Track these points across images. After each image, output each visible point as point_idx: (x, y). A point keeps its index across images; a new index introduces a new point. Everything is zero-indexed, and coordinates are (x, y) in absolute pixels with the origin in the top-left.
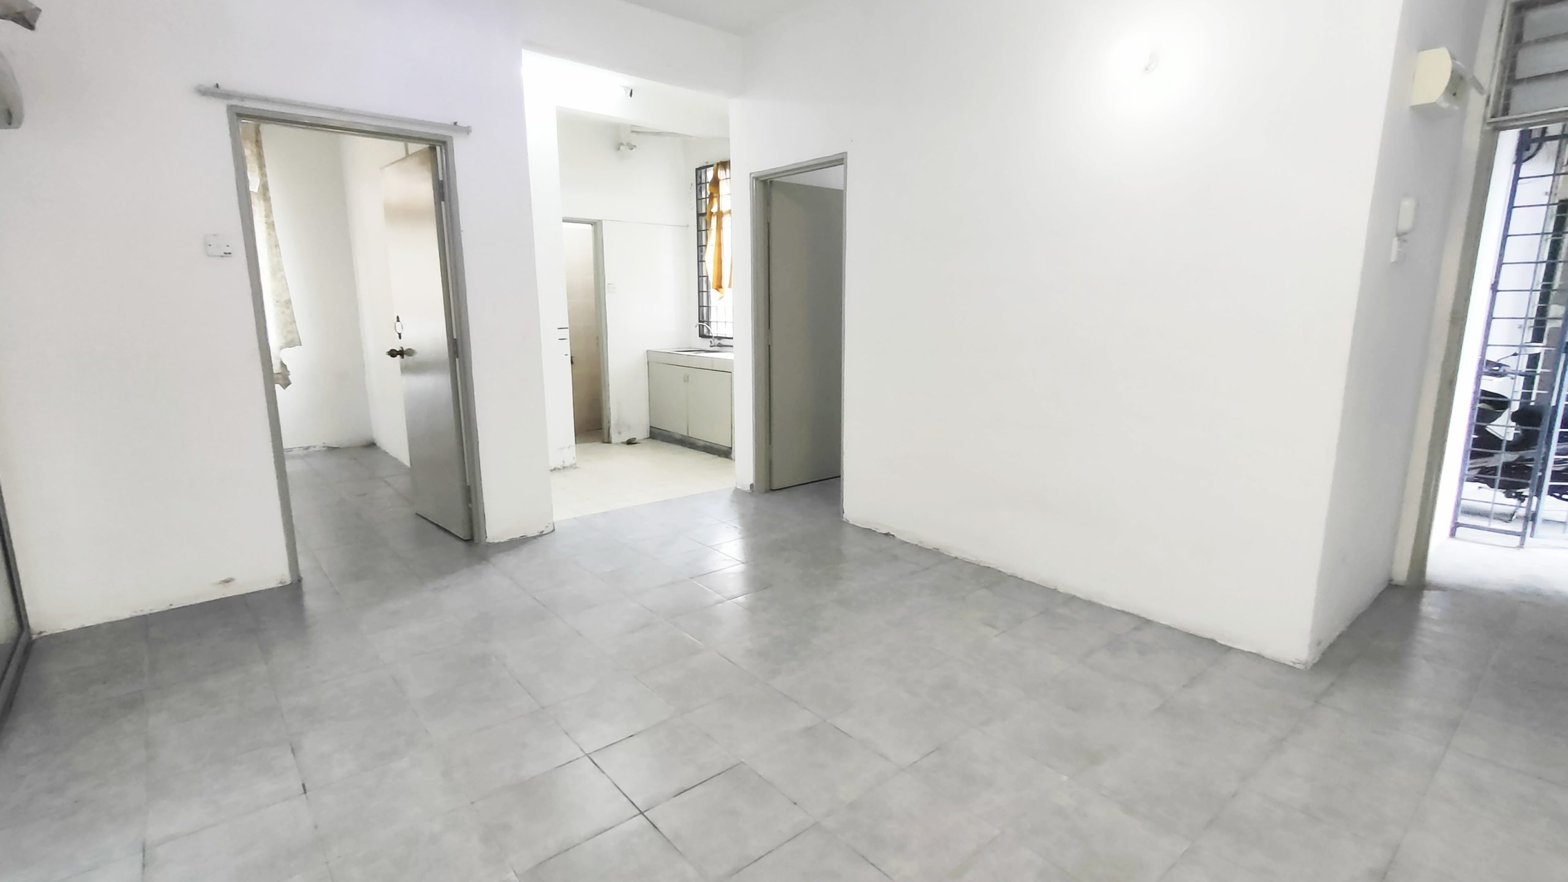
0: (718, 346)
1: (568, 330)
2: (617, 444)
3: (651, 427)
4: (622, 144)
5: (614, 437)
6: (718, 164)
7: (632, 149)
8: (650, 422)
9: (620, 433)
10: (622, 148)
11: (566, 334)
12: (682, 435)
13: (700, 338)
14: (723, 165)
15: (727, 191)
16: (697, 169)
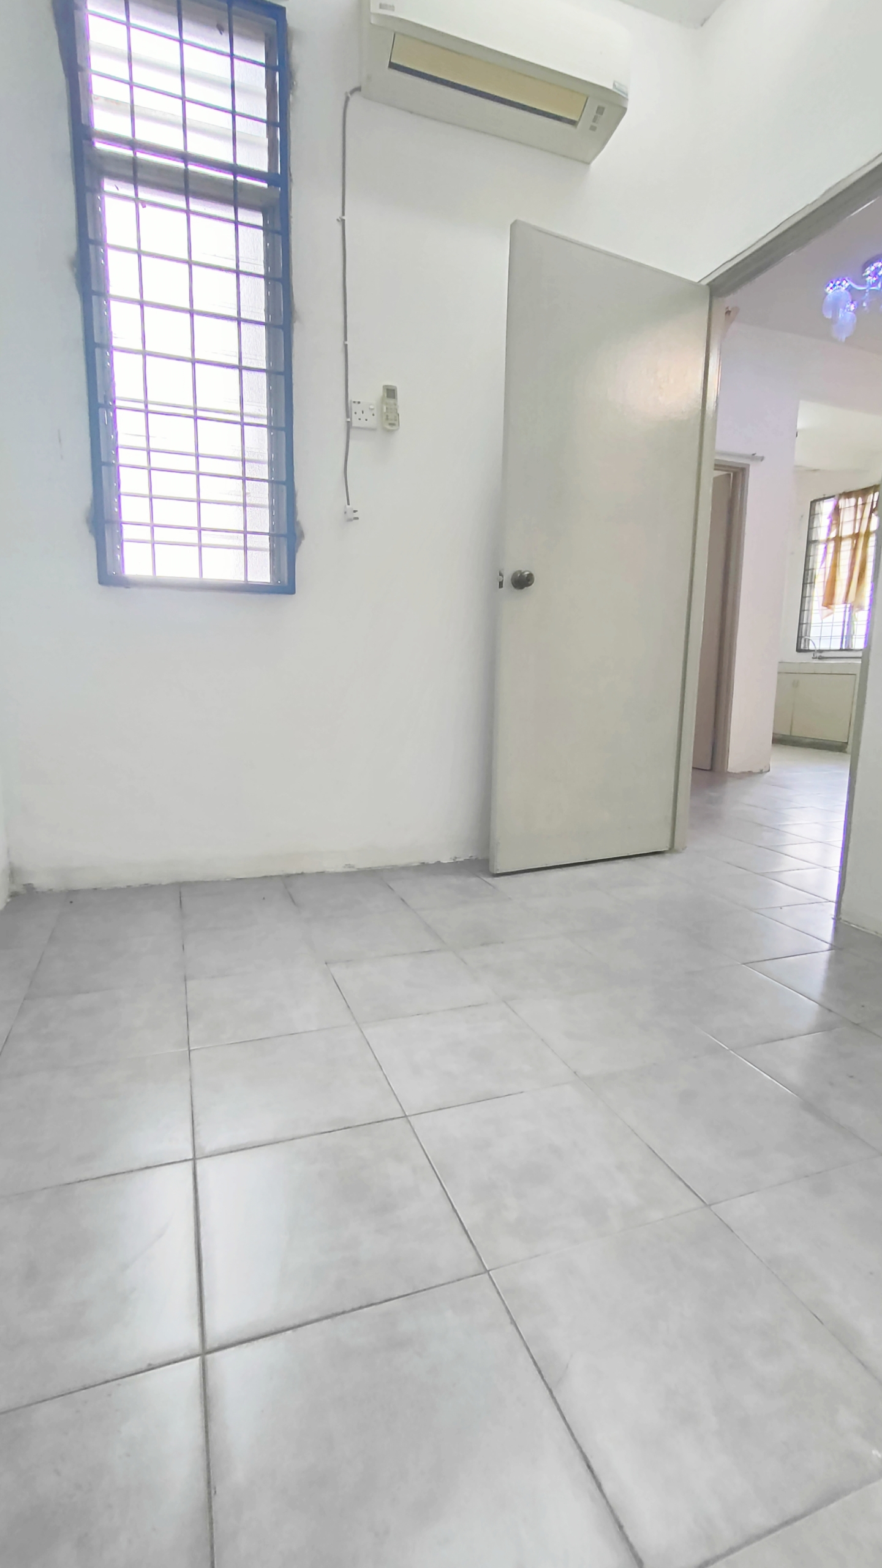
0: (817, 658)
6: (841, 494)
13: (796, 652)
14: (848, 495)
15: (852, 518)
16: (812, 502)
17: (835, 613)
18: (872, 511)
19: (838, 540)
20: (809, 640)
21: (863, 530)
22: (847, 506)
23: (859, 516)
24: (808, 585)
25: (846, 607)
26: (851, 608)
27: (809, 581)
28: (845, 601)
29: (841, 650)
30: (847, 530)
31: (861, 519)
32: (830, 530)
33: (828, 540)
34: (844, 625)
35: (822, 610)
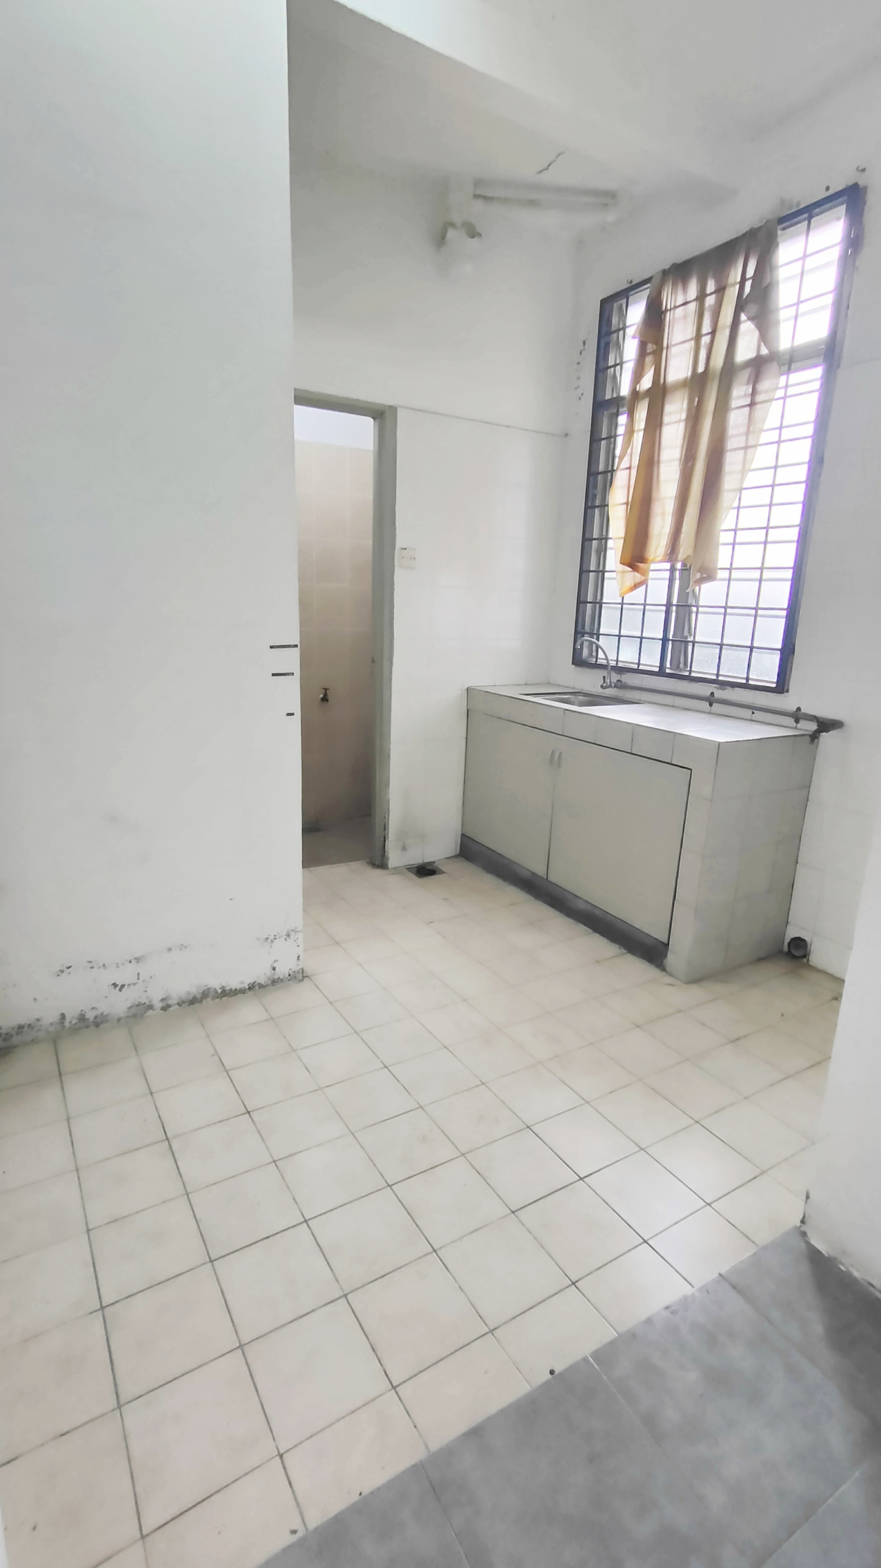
0: (616, 686)
1: (297, 651)
2: (397, 871)
3: (463, 835)
4: (452, 225)
5: (395, 858)
6: (665, 273)
7: (473, 237)
8: (462, 830)
9: (404, 849)
10: (451, 234)
11: (291, 661)
12: (534, 874)
13: (573, 666)
14: (679, 272)
15: (691, 332)
16: (604, 302)
17: (650, 582)
18: (740, 307)
19: (659, 394)
20: (598, 647)
21: (718, 361)
22: (680, 301)
23: (706, 328)
24: (597, 511)
25: (672, 570)
26: (686, 569)
27: (597, 503)
28: (672, 553)
29: (661, 673)
30: (678, 368)
31: (713, 333)
32: (638, 375)
33: (636, 395)
34: (668, 613)
35: (623, 572)
